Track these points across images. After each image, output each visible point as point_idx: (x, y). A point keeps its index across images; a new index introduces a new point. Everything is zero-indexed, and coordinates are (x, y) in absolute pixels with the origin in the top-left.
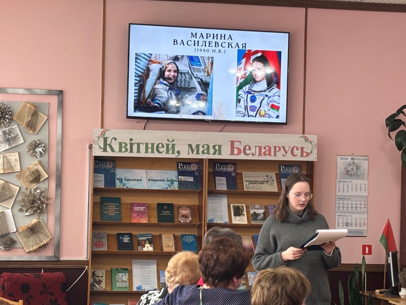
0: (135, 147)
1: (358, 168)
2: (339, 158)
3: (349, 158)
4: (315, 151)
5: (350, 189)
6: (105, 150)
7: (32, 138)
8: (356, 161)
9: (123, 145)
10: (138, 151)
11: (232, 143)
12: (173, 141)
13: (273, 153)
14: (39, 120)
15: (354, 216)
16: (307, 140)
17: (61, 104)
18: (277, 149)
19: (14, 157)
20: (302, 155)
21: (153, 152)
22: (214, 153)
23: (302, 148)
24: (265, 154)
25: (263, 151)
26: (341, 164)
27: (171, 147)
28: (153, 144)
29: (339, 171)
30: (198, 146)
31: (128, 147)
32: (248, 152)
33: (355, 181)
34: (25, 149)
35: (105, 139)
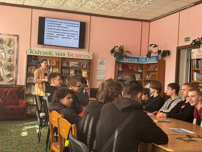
0: (40, 53)
1: (103, 62)
2: (98, 59)
3: (101, 59)
4: (92, 56)
5: (101, 68)
6: (31, 53)
7: (9, 48)
8: (103, 60)
9: (36, 52)
10: (41, 54)
11: (68, 53)
12: (51, 51)
13: (80, 57)
14: (11, 43)
15: (102, 75)
16: (89, 53)
17: (18, 39)
18: (81, 55)
19: (3, 54)
20: (88, 58)
21: (45, 54)
22: (63, 56)
23: (88, 56)
24: (78, 57)
25: (77, 56)
26: (99, 60)
27: (50, 53)
28: (45, 52)
29: (98, 63)
30: (58, 53)
31: (38, 53)
32: (73, 56)
33: (102, 66)
34: (7, 52)
35: (31, 50)
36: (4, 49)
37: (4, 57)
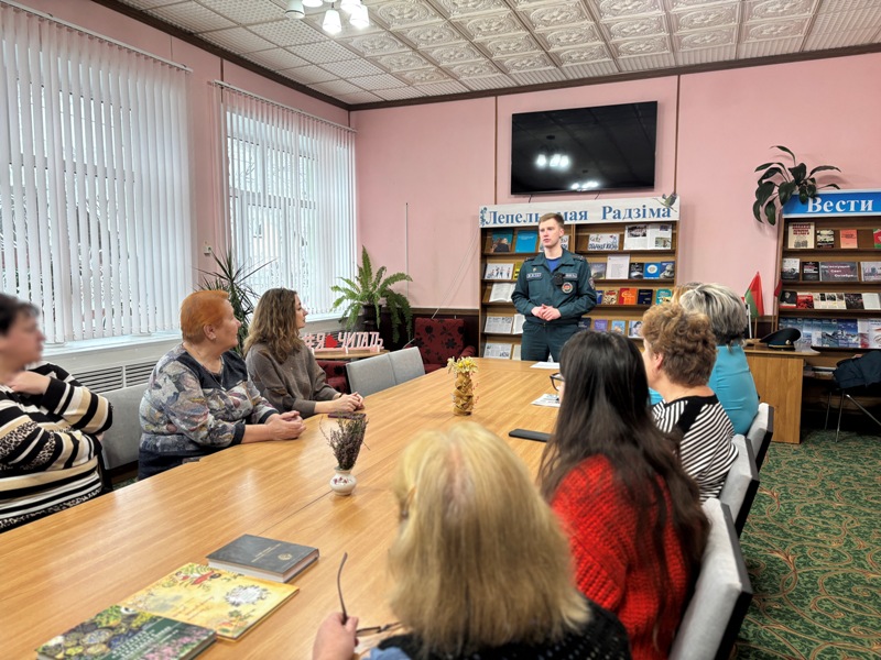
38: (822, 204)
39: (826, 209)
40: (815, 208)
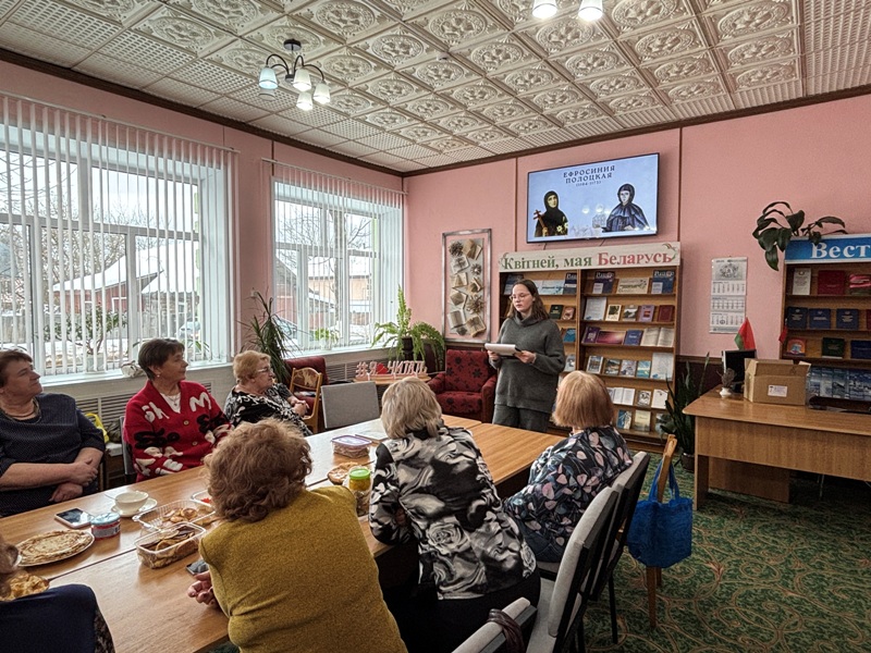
0: (526, 264)
1: (735, 269)
2: (713, 261)
4: (678, 257)
5: (726, 289)
6: (506, 268)
8: (733, 263)
9: (518, 263)
10: (528, 267)
11: (600, 255)
12: (552, 257)
13: (636, 261)
14: (477, 250)
15: (730, 314)
16: (669, 247)
18: (640, 257)
19: (463, 276)
20: (664, 261)
21: (538, 267)
22: (586, 265)
24: (629, 262)
26: (716, 266)
27: (551, 262)
28: (538, 261)
29: (714, 273)
30: (572, 260)
31: (521, 264)
32: (614, 261)
34: (469, 270)
35: (506, 260)
36: (464, 263)
37: (465, 283)
38: (827, 250)
39: (832, 255)
40: (819, 253)
